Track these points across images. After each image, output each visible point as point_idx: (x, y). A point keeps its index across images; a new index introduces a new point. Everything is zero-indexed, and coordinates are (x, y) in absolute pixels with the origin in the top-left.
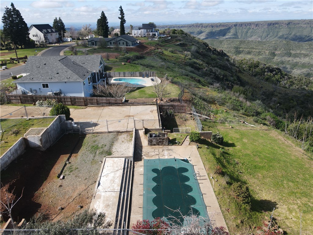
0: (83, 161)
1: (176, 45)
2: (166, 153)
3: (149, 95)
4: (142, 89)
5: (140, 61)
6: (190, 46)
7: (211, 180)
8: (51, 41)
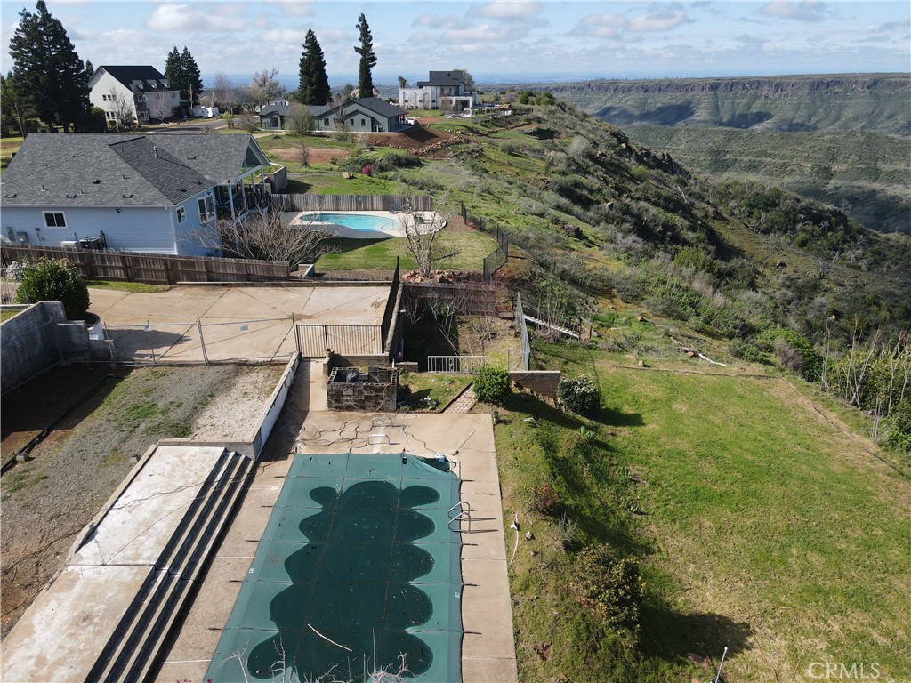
0: (77, 456)
1: (528, 133)
2: (379, 435)
4: (378, 244)
5: (405, 172)
7: (508, 535)
8: (155, 113)
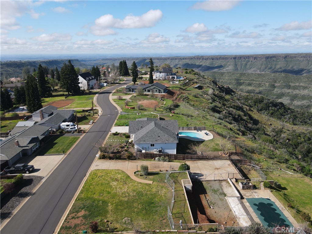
0: (215, 199)
1: (195, 88)
2: (255, 195)
3: (212, 148)
4: (204, 143)
5: (179, 110)
6: (206, 88)
7: (287, 210)
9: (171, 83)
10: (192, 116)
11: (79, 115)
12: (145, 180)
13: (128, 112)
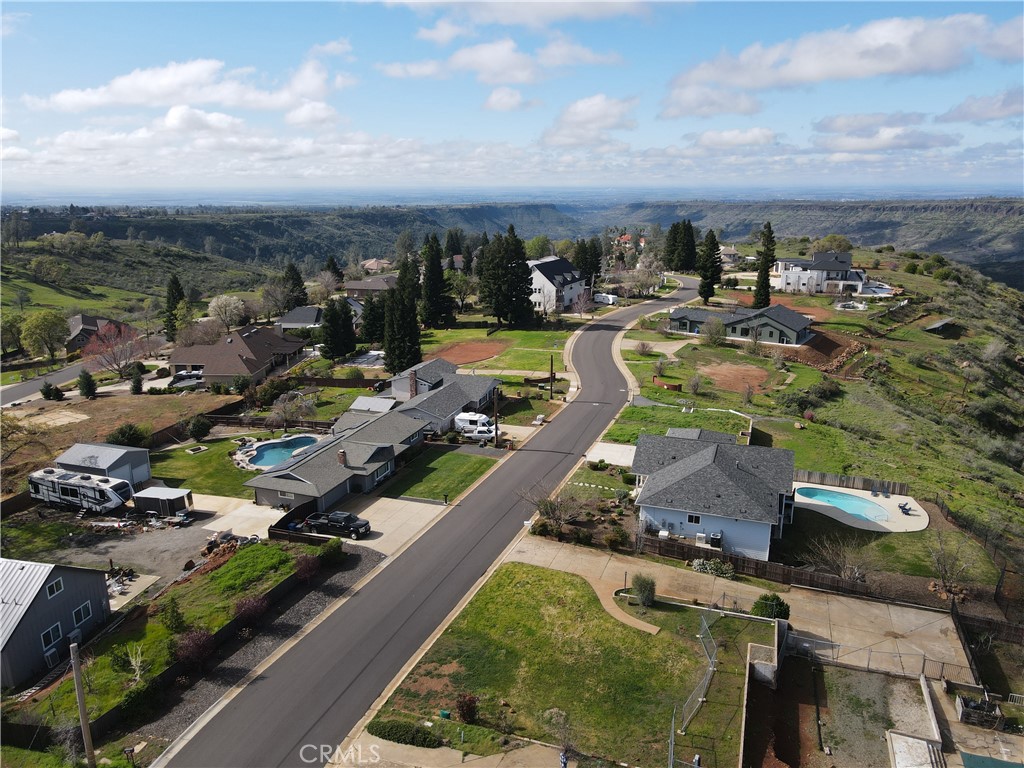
1: (930, 331)
2: (1003, 750)
3: (909, 564)
4: (883, 539)
6: (978, 334)
9: (838, 307)
10: (877, 437)
11: (510, 393)
12: (639, 618)
13: (656, 400)
